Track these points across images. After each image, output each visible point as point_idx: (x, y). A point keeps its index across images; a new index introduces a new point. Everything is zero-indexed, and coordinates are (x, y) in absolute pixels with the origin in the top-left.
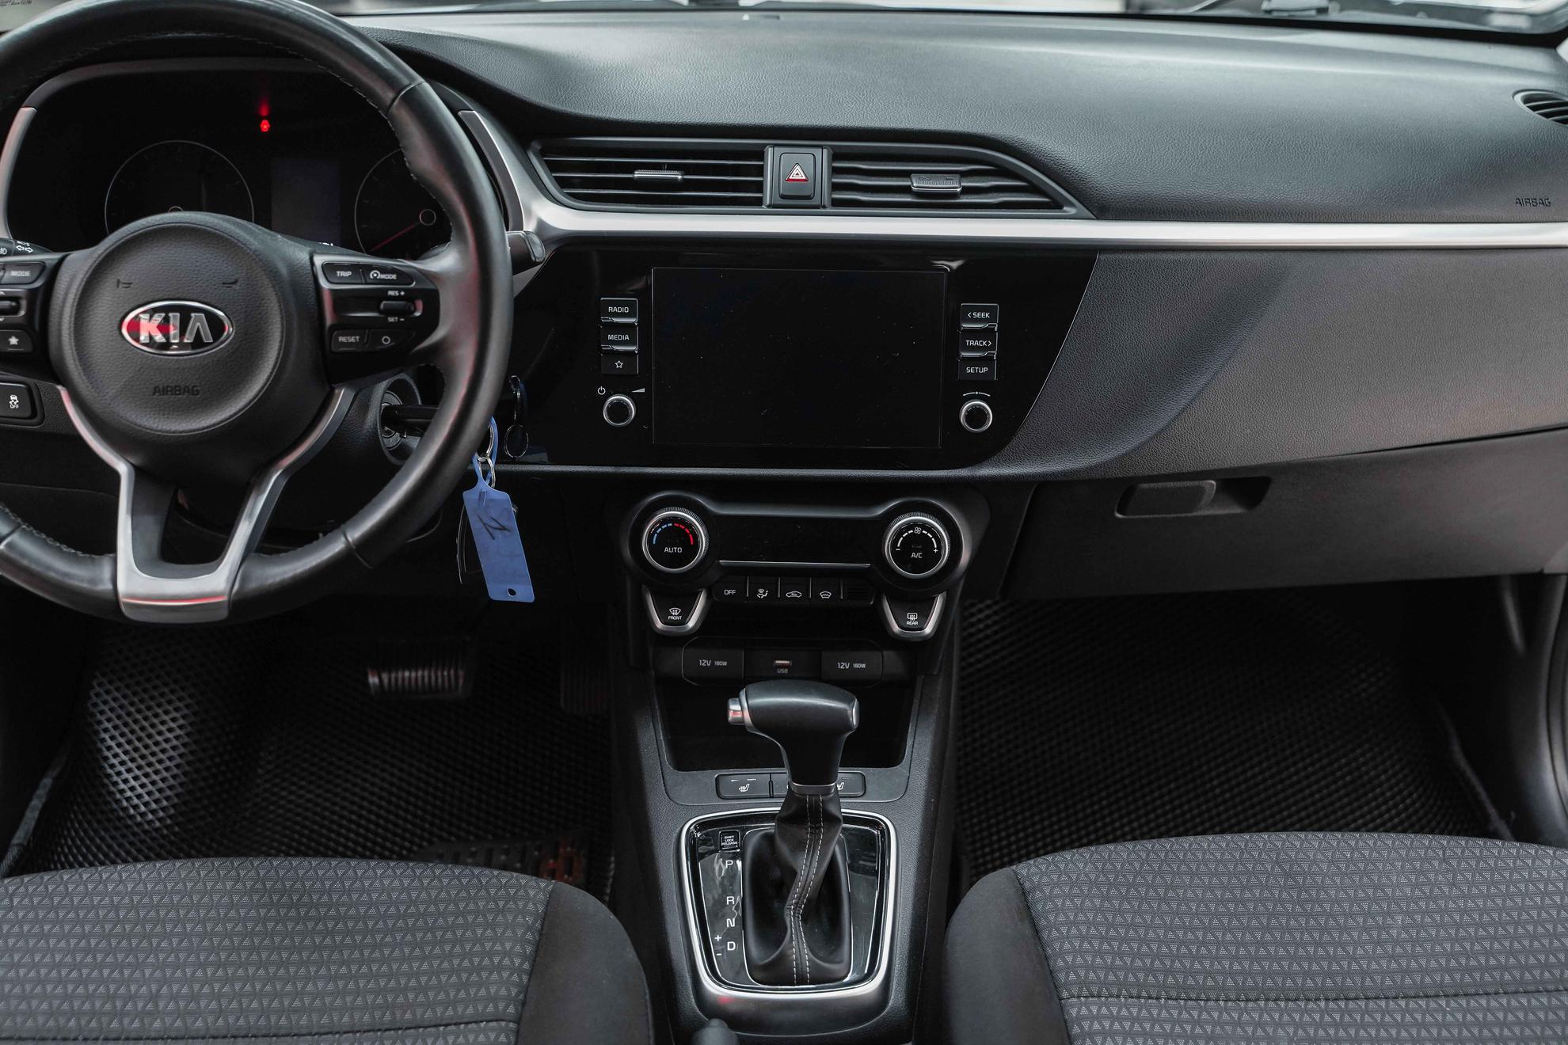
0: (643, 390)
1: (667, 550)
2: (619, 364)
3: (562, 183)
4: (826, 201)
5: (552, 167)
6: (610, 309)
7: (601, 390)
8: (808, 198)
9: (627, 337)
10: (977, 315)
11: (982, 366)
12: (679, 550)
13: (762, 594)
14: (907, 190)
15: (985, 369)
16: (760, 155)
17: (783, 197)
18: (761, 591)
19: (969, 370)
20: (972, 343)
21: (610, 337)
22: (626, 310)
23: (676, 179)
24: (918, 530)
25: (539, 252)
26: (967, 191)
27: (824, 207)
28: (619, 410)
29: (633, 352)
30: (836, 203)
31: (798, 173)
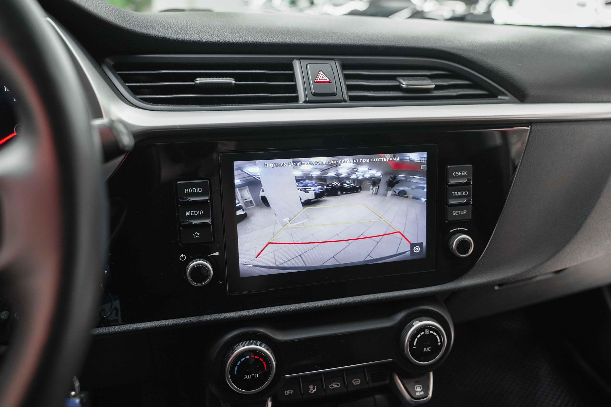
0: (217, 253)
1: (246, 377)
2: (196, 235)
3: (135, 91)
4: (346, 98)
5: (125, 79)
6: (186, 190)
7: (183, 257)
8: (333, 94)
9: (202, 212)
10: (459, 174)
11: (462, 210)
12: (256, 375)
13: (313, 390)
14: (398, 88)
15: (465, 212)
16: (290, 67)
17: (315, 94)
18: (311, 387)
19: (455, 213)
20: (456, 194)
21: (188, 213)
22: (199, 190)
23: (231, 83)
24: (427, 332)
25: (127, 140)
26: (438, 88)
27: (345, 101)
28: (199, 272)
29: (207, 224)
30: (352, 99)
31: (322, 77)
